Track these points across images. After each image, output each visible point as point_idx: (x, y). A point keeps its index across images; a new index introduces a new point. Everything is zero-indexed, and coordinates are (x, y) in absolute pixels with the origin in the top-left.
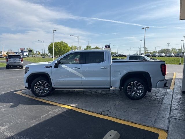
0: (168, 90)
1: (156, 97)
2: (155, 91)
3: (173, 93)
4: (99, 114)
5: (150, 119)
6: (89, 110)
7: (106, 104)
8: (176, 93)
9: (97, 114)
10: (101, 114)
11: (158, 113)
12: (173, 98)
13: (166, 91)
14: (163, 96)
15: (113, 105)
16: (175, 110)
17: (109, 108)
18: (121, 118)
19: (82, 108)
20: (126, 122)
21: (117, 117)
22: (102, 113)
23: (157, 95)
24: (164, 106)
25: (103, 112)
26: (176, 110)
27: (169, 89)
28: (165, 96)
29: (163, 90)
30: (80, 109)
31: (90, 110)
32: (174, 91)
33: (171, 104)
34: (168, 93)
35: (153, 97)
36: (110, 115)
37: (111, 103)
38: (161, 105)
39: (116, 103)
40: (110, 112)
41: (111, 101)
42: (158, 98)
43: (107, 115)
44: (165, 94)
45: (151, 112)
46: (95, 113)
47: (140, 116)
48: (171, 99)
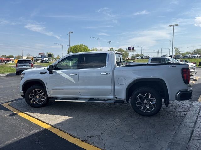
0: (195, 103)
1: (174, 114)
2: (175, 105)
4: (84, 141)
6: (72, 133)
7: (100, 125)
10: (86, 141)
11: (170, 142)
12: (199, 116)
13: (191, 105)
14: (185, 113)
15: (109, 126)
16: (197, 138)
17: (102, 132)
19: (65, 131)
23: (178, 110)
25: (89, 139)
26: (199, 137)
27: (197, 101)
28: (189, 112)
29: (188, 103)
30: (62, 132)
33: (194, 126)
34: (193, 107)
38: (178, 127)
39: (115, 124)
40: (100, 139)
41: (109, 120)
42: (176, 116)
43: (94, 143)
44: (189, 109)
45: (159, 141)
46: (79, 139)
47: (140, 147)
48: (196, 118)
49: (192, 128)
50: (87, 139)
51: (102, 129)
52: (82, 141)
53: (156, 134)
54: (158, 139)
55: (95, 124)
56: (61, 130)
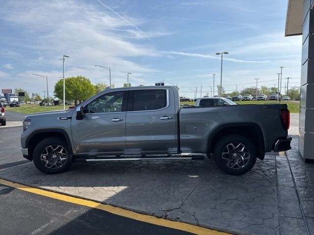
0: (278, 158)
1: (262, 173)
3: (289, 164)
4: (161, 217)
5: (266, 222)
6: (137, 208)
7: (172, 194)
8: (293, 162)
9: (157, 217)
10: (166, 218)
11: (279, 207)
12: (293, 173)
13: (276, 160)
14: (274, 171)
15: (186, 195)
17: (180, 203)
18: (207, 225)
19: (124, 206)
20: (219, 233)
21: (200, 223)
22: (166, 216)
23: (263, 168)
24: (283, 192)
25: (168, 213)
26: (308, 197)
28: (278, 170)
29: (270, 158)
30: (119, 208)
31: (141, 210)
32: (290, 159)
33: (295, 185)
34: (280, 163)
35: (256, 172)
36: (183, 220)
37: (180, 190)
38: (277, 188)
39: (192, 190)
40: (184, 212)
41: (181, 186)
42: (266, 175)
43: (179, 218)
44: (276, 166)
45: (265, 207)
46: (152, 215)
47: (246, 216)
48: (291, 176)
49: (293, 187)
50: (164, 214)
51: (179, 200)
52: (159, 217)
53: (254, 198)
54: (262, 205)
55: (165, 194)
56: (115, 207)
